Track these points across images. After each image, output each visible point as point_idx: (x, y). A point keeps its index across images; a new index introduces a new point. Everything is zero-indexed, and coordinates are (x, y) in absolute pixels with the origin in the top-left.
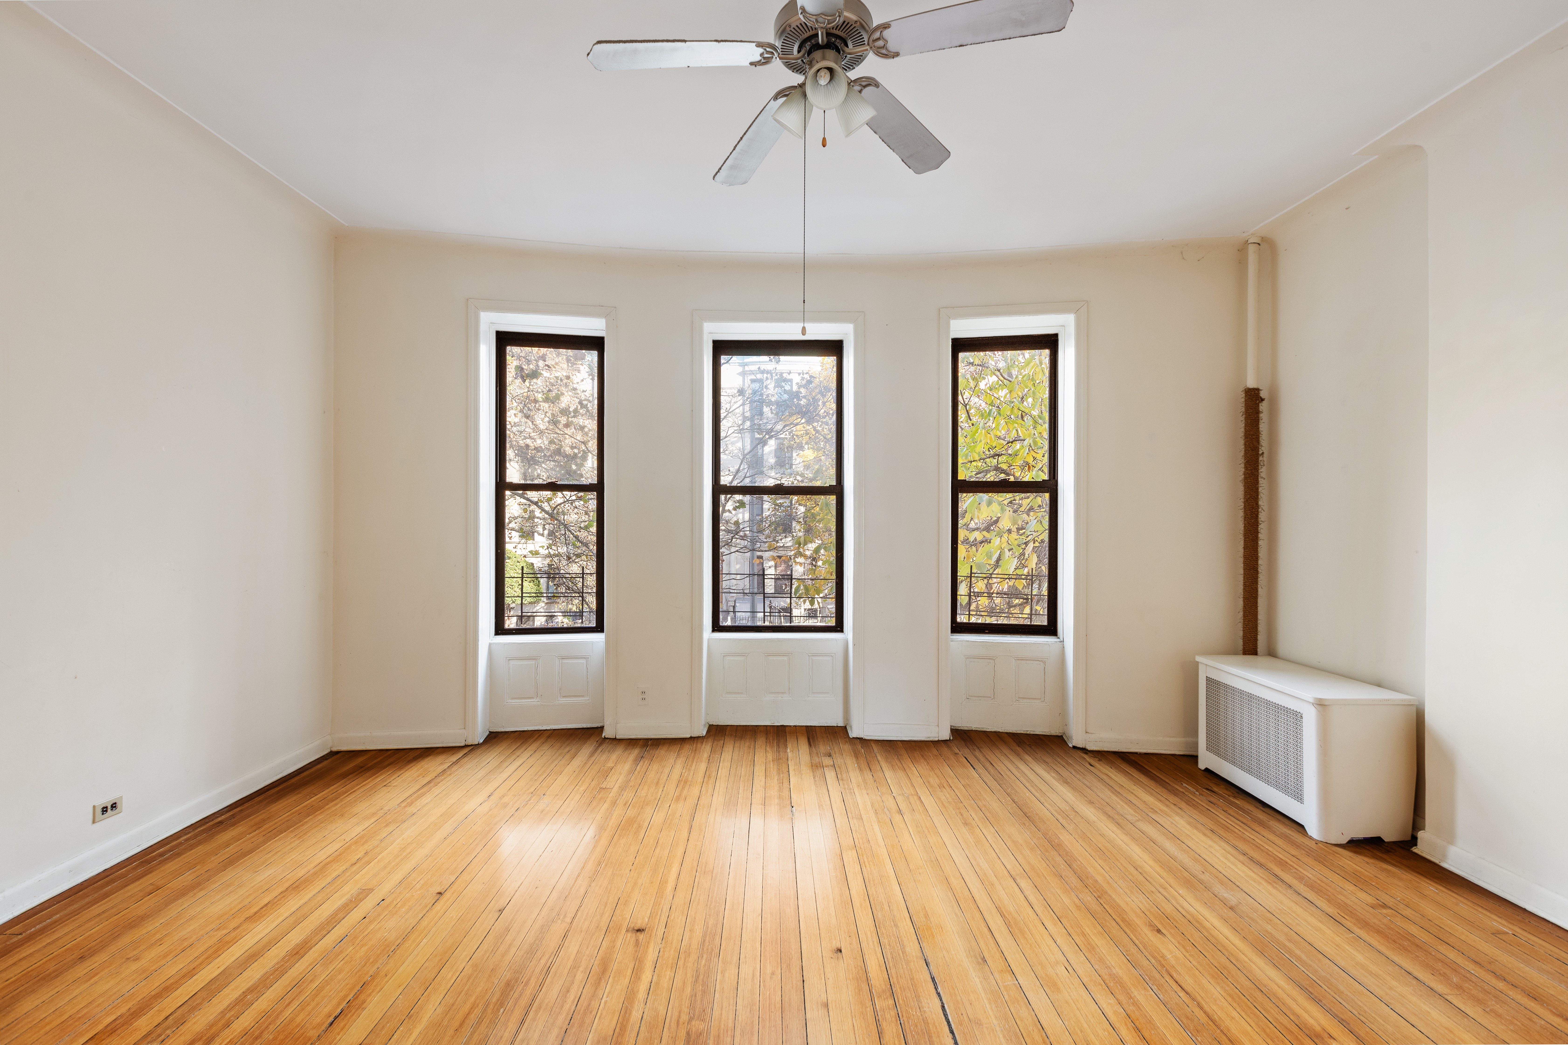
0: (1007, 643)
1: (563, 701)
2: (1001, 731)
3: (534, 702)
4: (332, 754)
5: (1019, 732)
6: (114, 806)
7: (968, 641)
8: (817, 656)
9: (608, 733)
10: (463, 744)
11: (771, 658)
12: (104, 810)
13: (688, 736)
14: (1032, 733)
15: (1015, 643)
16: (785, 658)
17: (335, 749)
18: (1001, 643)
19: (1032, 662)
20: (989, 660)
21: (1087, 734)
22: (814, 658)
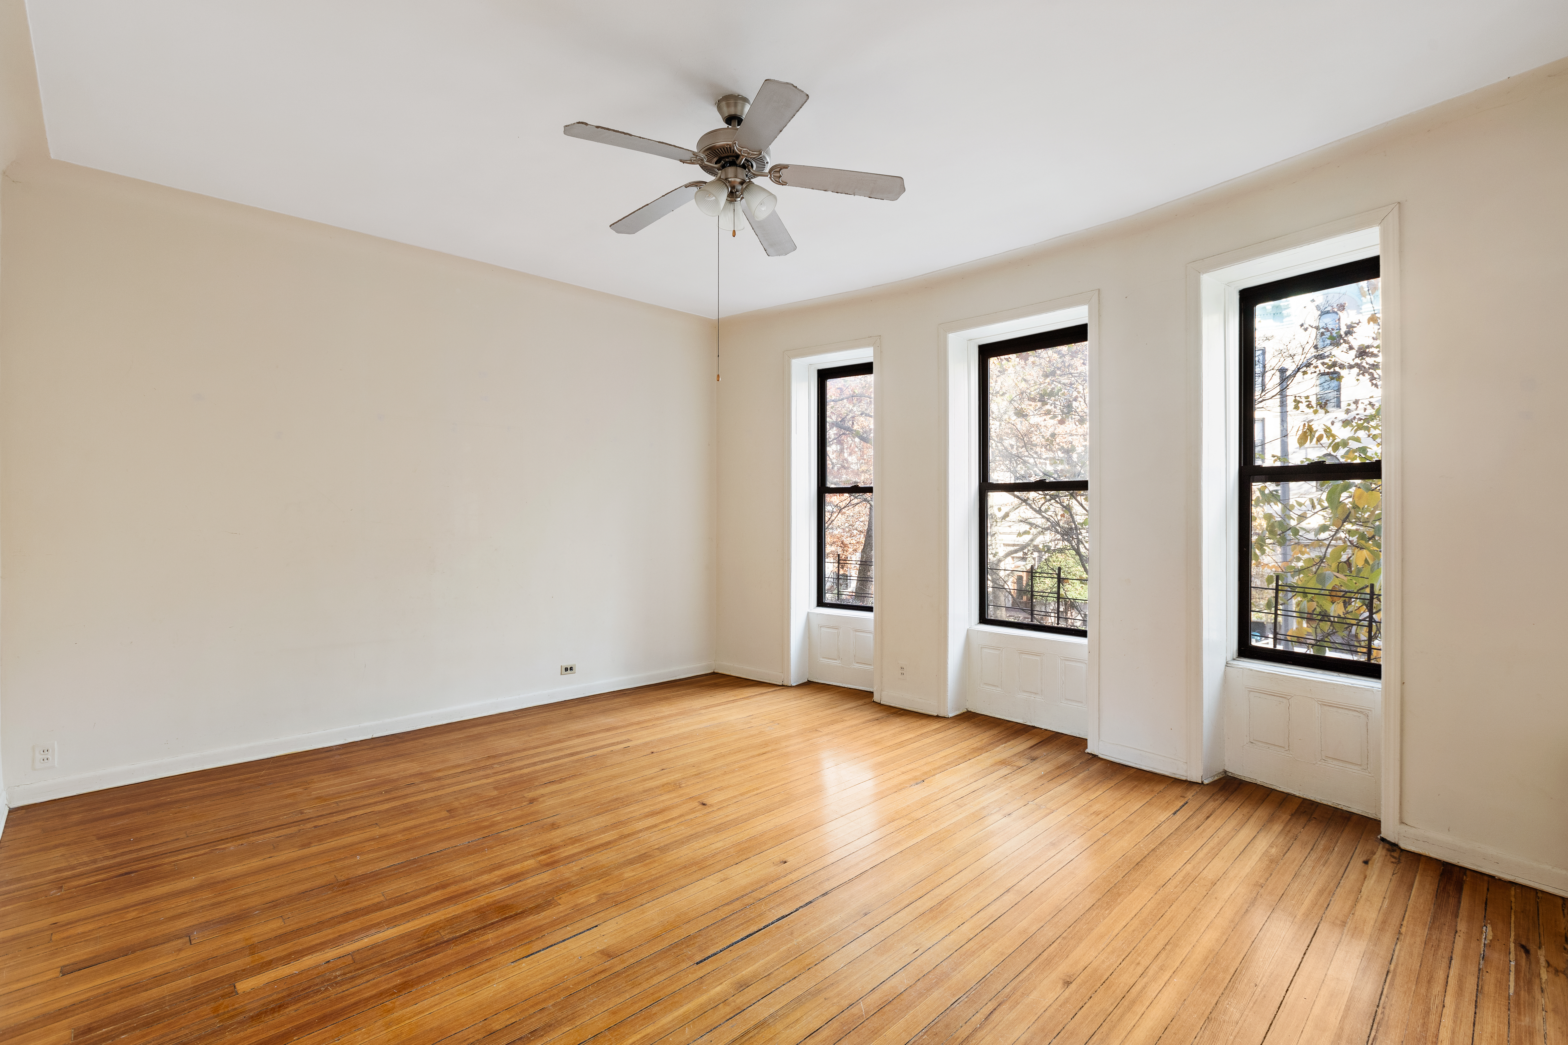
0: (1306, 680)
1: (857, 666)
2: (1297, 794)
3: (837, 663)
4: (714, 673)
5: (1325, 803)
6: (571, 669)
7: (1251, 670)
8: (1070, 660)
9: (876, 698)
10: (780, 684)
11: (1024, 656)
12: (566, 669)
13: (935, 714)
14: (1345, 808)
15: (1319, 682)
16: (1038, 658)
17: (716, 671)
18: (1298, 678)
19: (1347, 712)
20: (1281, 699)
21: (1403, 826)
22: (1067, 663)
